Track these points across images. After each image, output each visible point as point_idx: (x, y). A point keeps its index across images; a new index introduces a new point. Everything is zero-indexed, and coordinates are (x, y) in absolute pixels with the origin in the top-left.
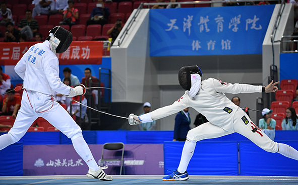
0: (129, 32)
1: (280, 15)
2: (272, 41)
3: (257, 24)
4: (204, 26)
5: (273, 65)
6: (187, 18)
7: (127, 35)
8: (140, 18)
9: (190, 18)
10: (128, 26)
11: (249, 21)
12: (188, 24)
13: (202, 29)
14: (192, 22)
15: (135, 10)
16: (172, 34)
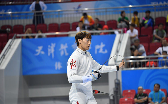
0: (6, 57)
1: (120, 42)
2: (115, 61)
3: (104, 49)
4: (64, 52)
5: (117, 79)
6: (51, 45)
7: (4, 60)
8: (14, 45)
9: (53, 45)
10: (5, 52)
11: (97, 47)
12: (51, 50)
13: (62, 53)
14: (55, 48)
15: (10, 40)
16: (39, 58)
